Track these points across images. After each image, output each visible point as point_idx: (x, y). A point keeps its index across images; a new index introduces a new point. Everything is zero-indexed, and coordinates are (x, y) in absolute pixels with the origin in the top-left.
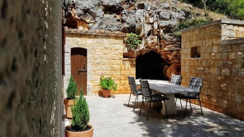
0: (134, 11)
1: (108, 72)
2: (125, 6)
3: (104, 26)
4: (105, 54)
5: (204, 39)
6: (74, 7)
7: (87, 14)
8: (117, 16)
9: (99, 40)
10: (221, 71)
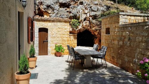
0: (77, 6)
1: (60, 42)
2: (72, 3)
3: (59, 15)
4: (59, 31)
5: (112, 24)
6: (42, 4)
7: (49, 8)
8: (67, 9)
9: (55, 23)
10: (119, 42)
